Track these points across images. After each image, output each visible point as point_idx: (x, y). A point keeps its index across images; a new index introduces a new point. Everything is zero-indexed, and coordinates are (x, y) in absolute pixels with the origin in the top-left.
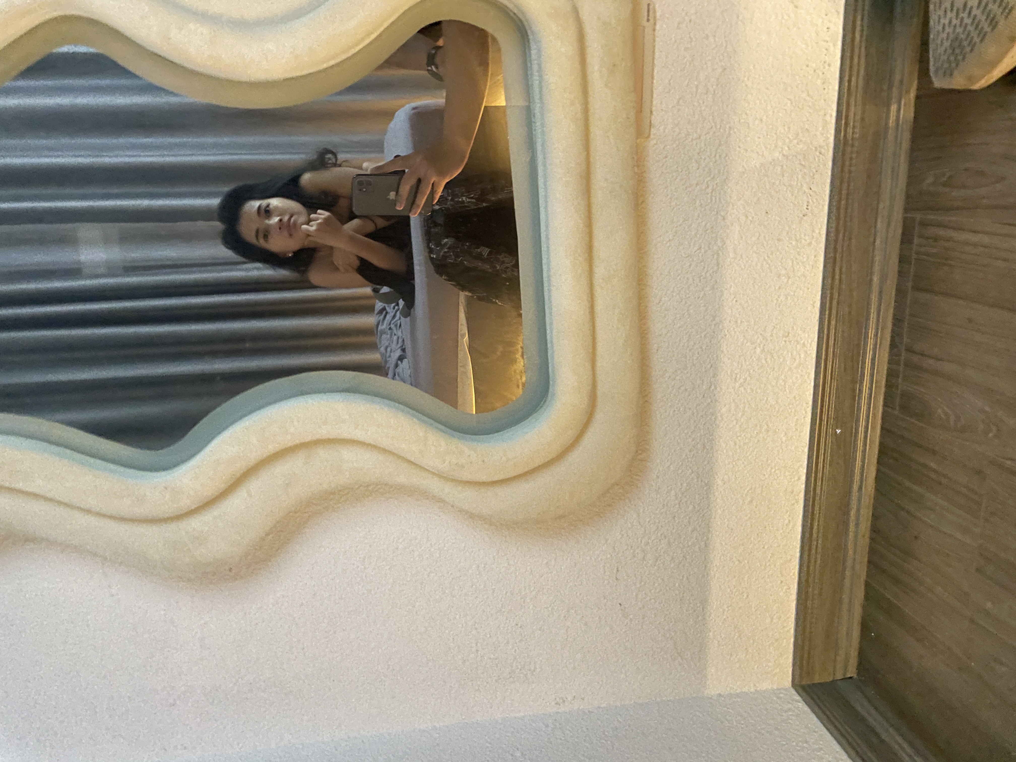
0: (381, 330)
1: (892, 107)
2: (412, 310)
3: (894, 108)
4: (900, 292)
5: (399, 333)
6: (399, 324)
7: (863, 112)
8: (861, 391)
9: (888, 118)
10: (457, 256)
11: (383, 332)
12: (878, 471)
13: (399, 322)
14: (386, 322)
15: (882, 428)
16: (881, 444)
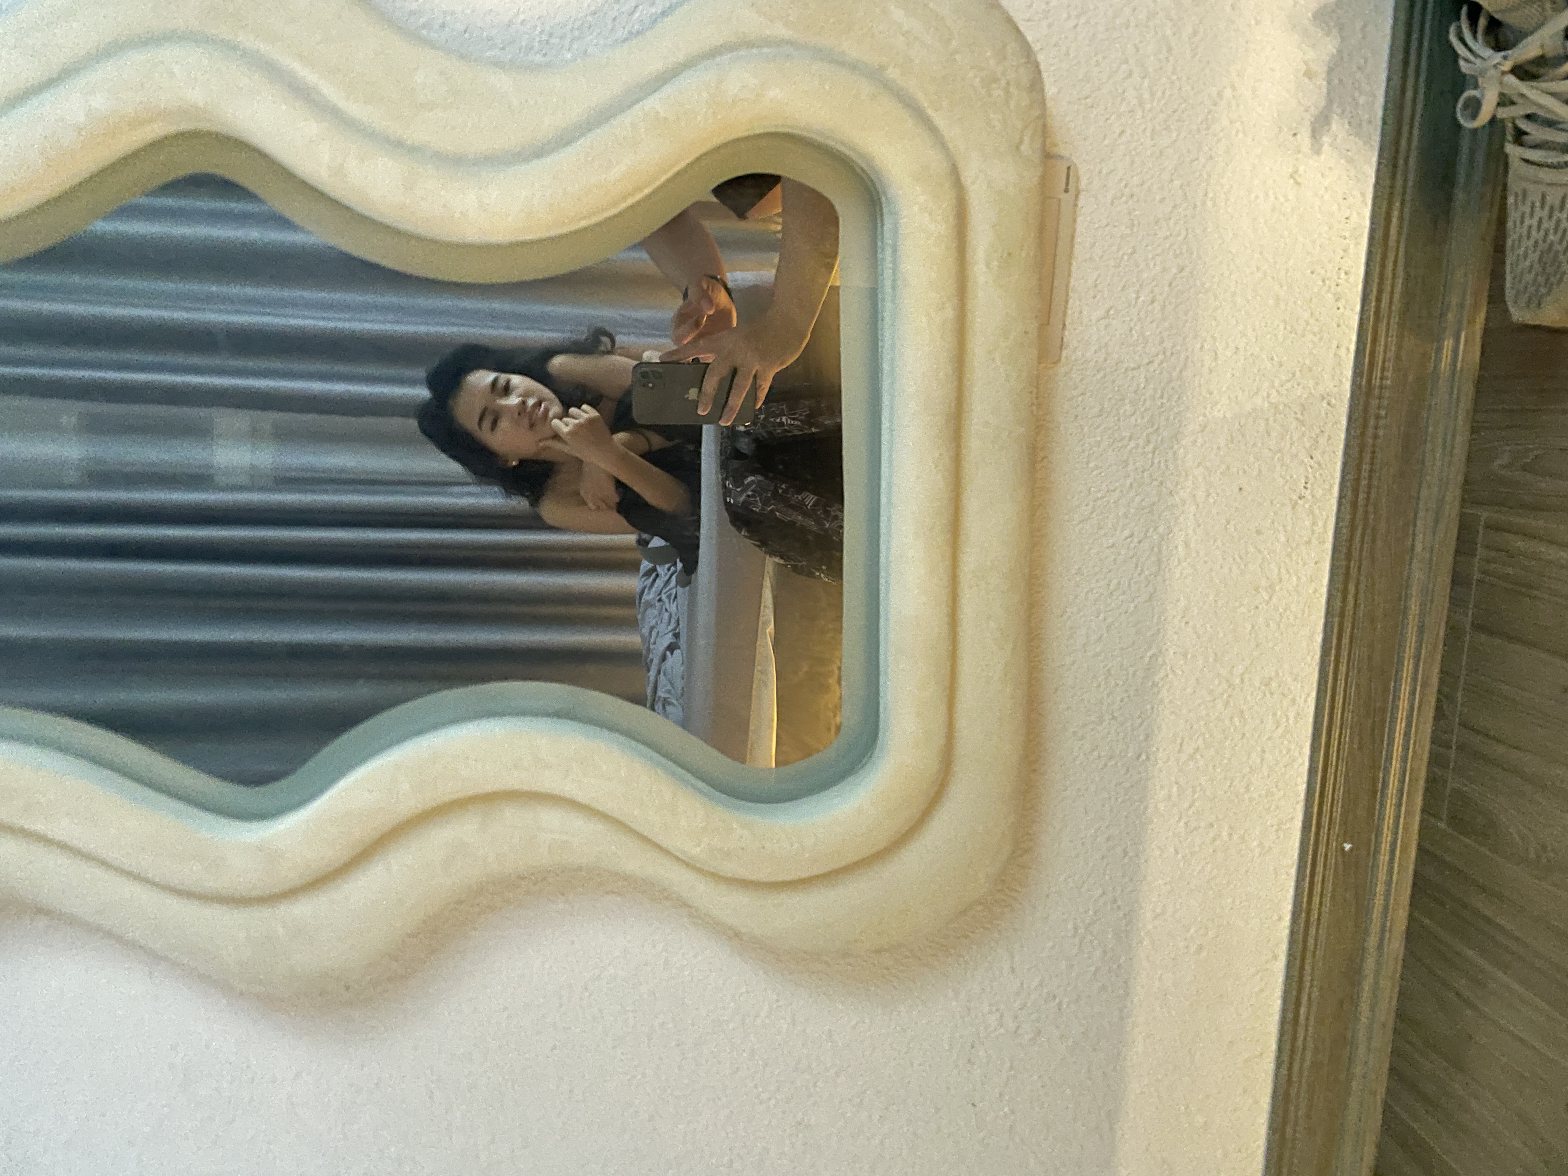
0: (647, 602)
1: (1446, 343)
2: (693, 576)
3: (1448, 343)
4: (1453, 632)
5: (673, 608)
6: (673, 596)
7: (1399, 347)
8: (1385, 784)
9: (1438, 360)
10: (766, 503)
11: (649, 605)
12: (1411, 918)
13: (674, 591)
14: (654, 589)
15: (1420, 849)
16: (1416, 873)
